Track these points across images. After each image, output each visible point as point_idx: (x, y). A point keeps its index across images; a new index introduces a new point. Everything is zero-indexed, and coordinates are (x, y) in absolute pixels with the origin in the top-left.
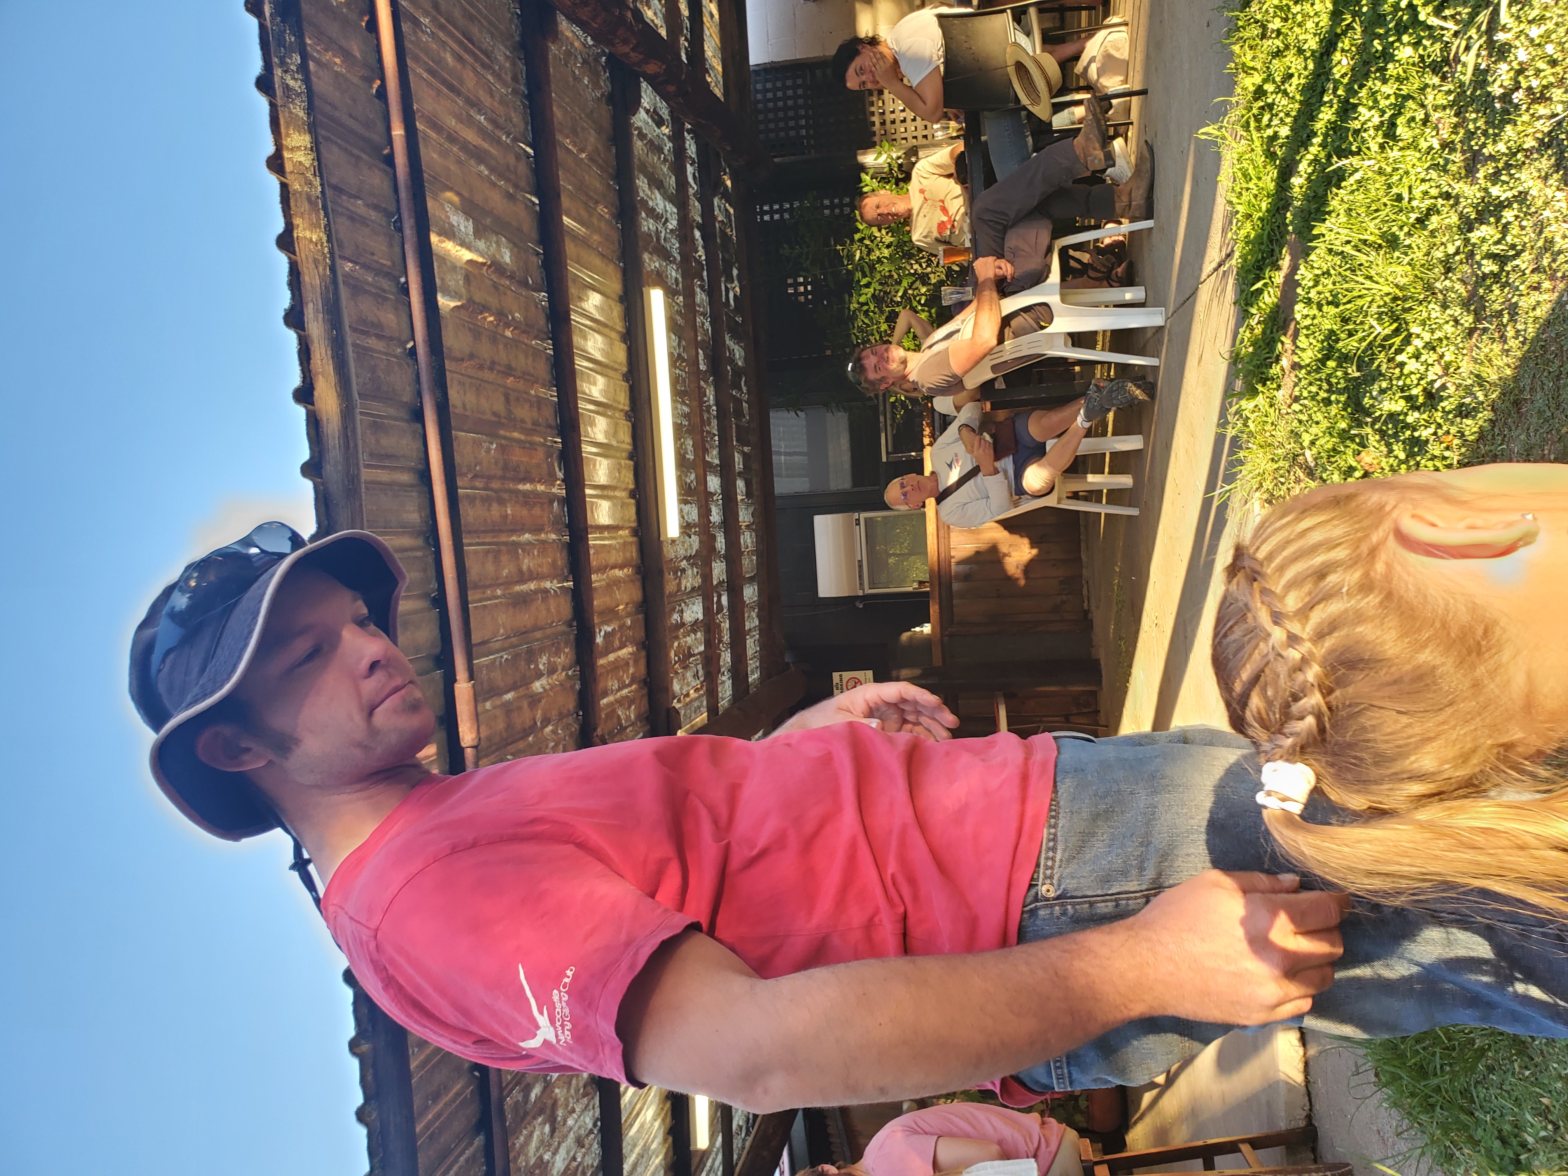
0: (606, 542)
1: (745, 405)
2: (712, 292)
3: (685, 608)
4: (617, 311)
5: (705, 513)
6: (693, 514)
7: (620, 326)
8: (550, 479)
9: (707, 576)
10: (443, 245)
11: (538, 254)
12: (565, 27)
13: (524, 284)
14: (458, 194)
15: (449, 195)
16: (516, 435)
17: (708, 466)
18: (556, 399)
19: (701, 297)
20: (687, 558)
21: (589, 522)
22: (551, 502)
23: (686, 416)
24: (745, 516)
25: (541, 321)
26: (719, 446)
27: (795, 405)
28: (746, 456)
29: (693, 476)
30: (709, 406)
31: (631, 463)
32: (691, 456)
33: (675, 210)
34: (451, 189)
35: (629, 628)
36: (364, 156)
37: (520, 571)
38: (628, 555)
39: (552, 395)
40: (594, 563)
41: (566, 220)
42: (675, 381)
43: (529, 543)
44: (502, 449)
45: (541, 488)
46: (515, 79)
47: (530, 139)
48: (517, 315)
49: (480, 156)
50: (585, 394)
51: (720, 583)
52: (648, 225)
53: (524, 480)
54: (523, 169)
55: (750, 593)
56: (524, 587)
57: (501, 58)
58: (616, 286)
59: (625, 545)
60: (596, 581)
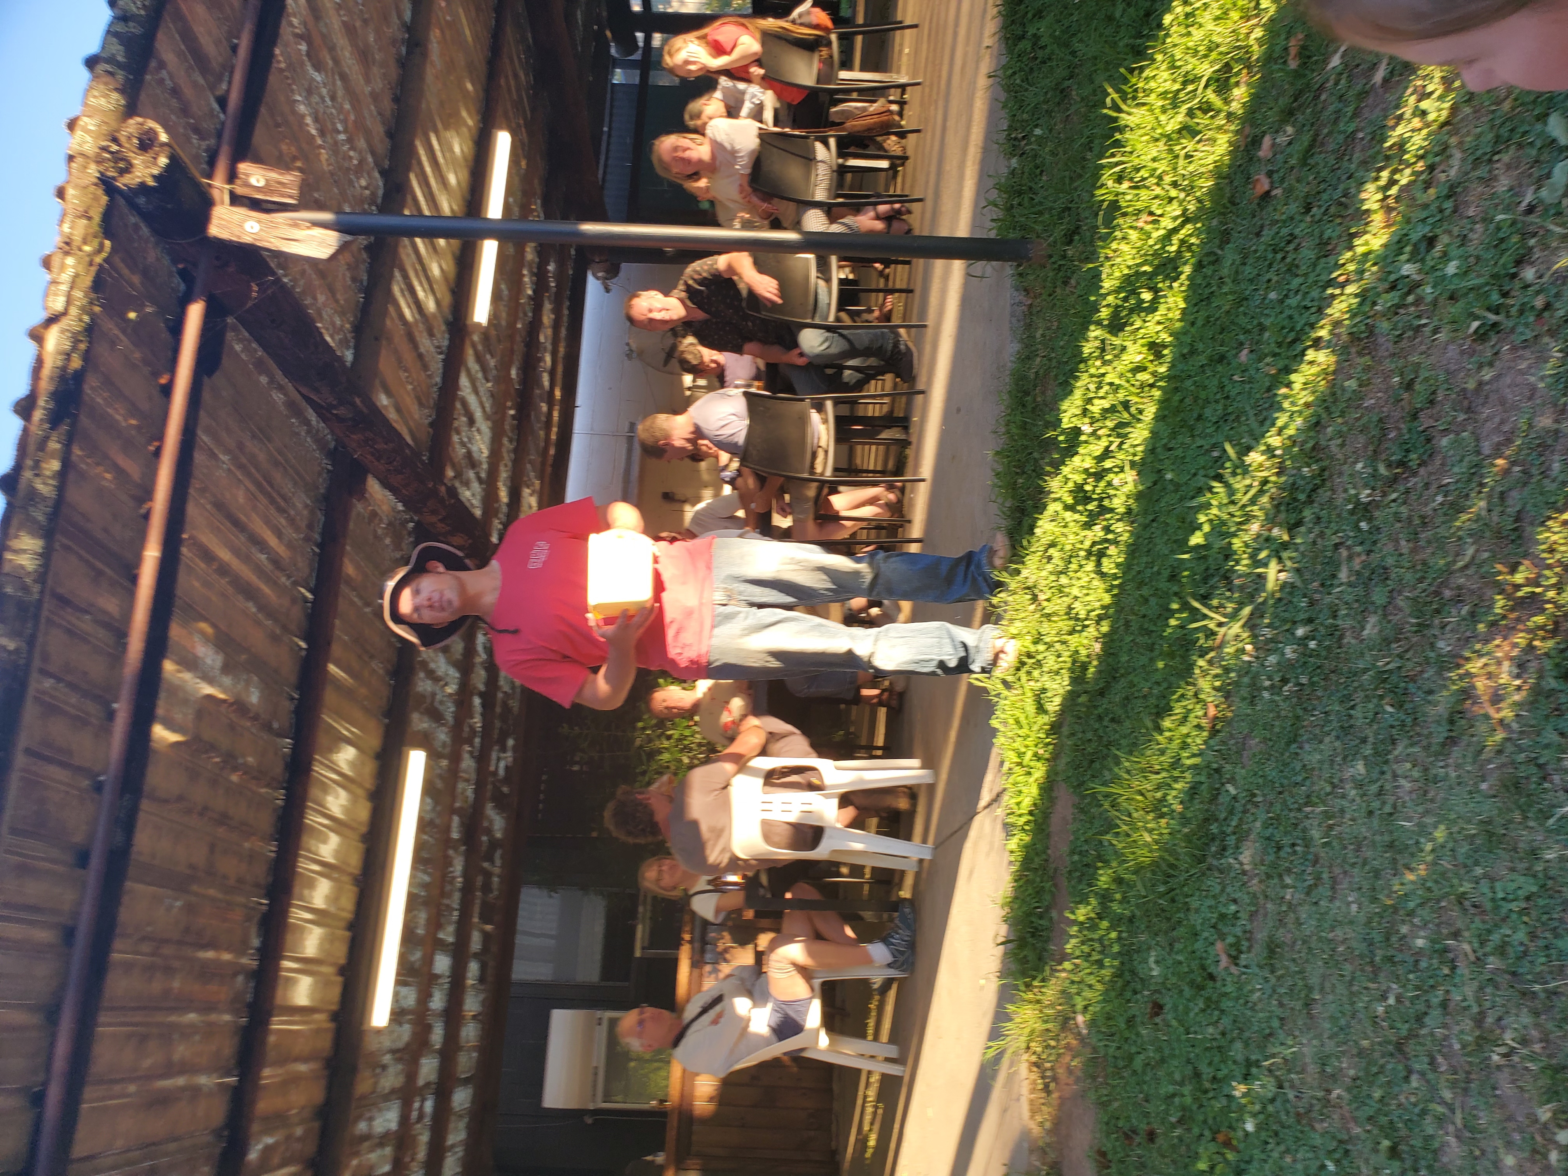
0: (294, 1028)
1: (496, 880)
2: (482, 759)
3: (376, 1115)
4: (370, 768)
5: (425, 996)
6: (410, 997)
7: (369, 783)
8: (241, 948)
9: (411, 1075)
10: (180, 675)
11: (293, 699)
12: (373, 486)
13: (267, 727)
14: (214, 625)
15: (204, 626)
16: (212, 892)
17: (440, 945)
18: (273, 855)
19: (468, 763)
20: (393, 1051)
21: (279, 1000)
22: (235, 975)
23: (424, 886)
24: (472, 1004)
25: (278, 769)
26: (457, 922)
27: (551, 883)
28: (486, 936)
29: (419, 955)
30: (454, 878)
31: (348, 934)
32: (420, 931)
33: (457, 675)
34: (205, 619)
35: (299, 1140)
36: (108, 571)
37: (169, 1062)
38: (319, 1045)
39: (270, 849)
40: (270, 1054)
41: (332, 668)
42: (419, 848)
43: (192, 1025)
44: (190, 909)
45: (227, 956)
46: (310, 527)
47: (312, 584)
48: (250, 759)
49: (249, 592)
50: (310, 851)
51: (428, 1084)
52: (423, 685)
53: (207, 947)
54: (297, 614)
55: (461, 1098)
56: (169, 1083)
57: (299, 505)
58: (375, 742)
59: (318, 1031)
60: (267, 1078)
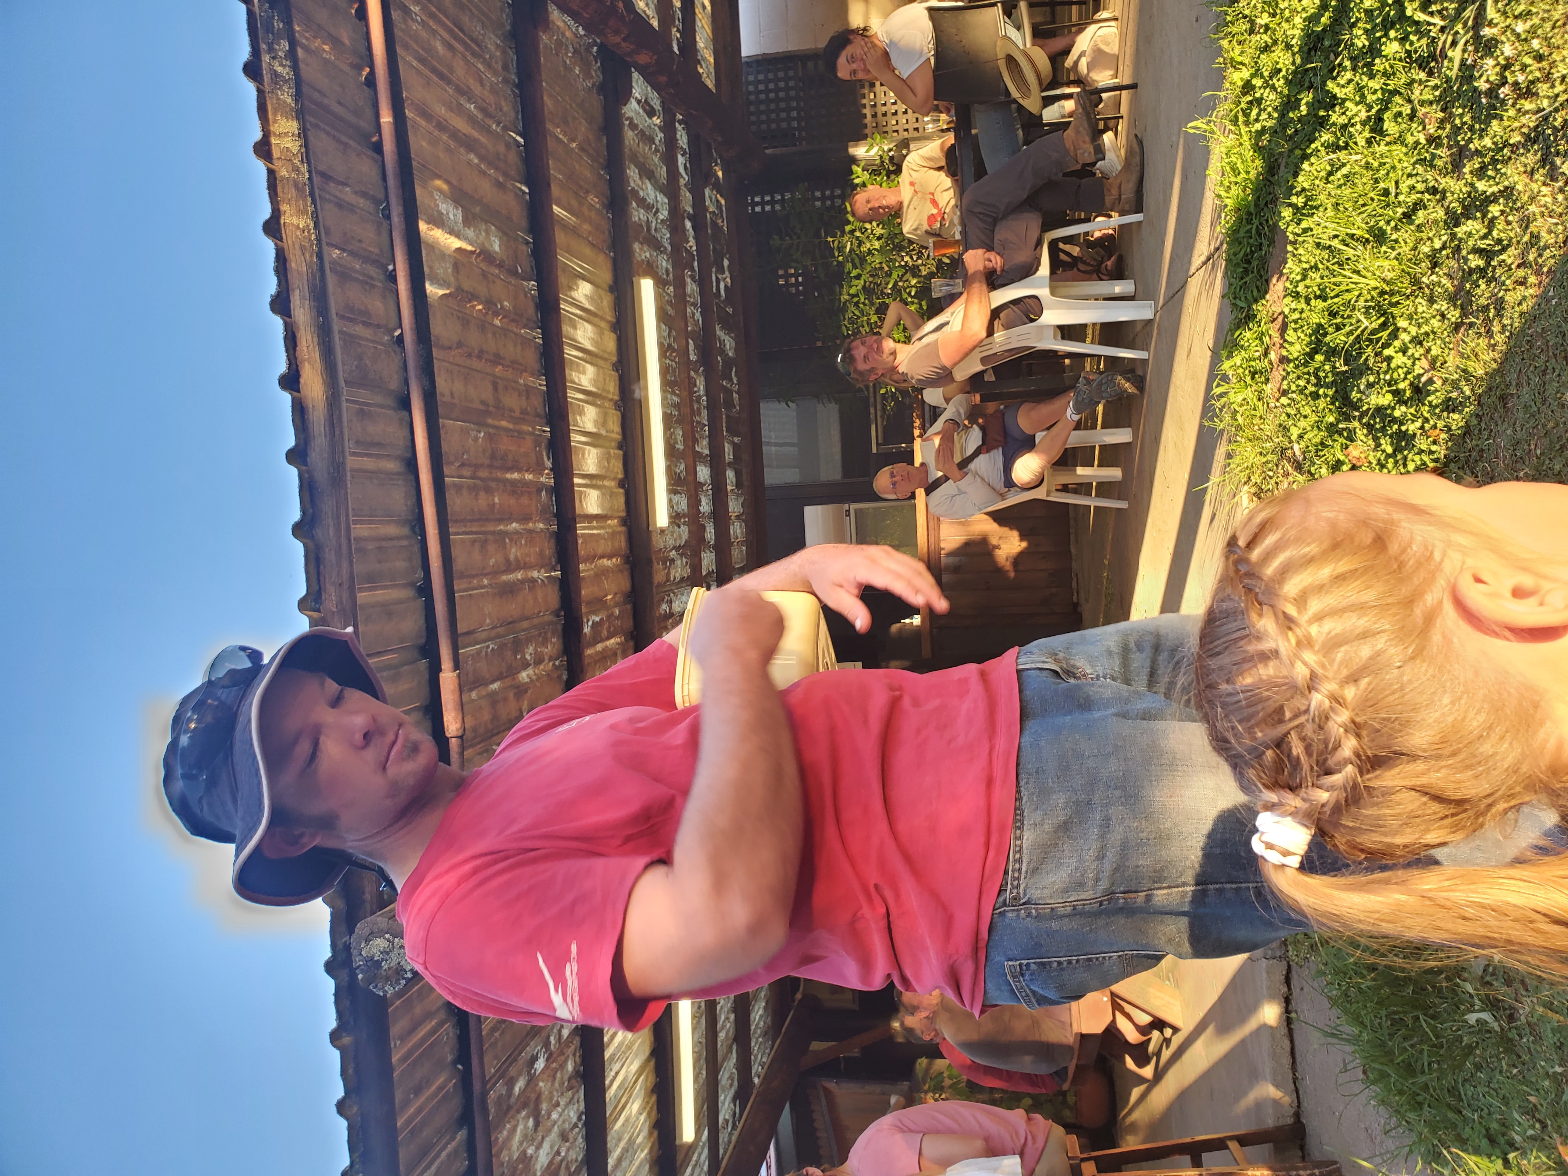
0: (595, 532)
1: (735, 396)
2: (703, 282)
3: (674, 599)
4: (607, 301)
5: (695, 503)
6: (683, 504)
7: (610, 316)
8: (539, 468)
9: (695, 566)
10: (432, 233)
11: (528, 243)
12: (556, 15)
13: (513, 273)
14: (447, 182)
15: (438, 183)
16: (504, 423)
17: (698, 456)
18: (545, 388)
19: (691, 287)
20: (677, 548)
21: (578, 512)
22: (539, 491)
23: (676, 406)
24: (734, 506)
25: (531, 310)
26: (709, 436)
27: (784, 396)
28: (735, 446)
29: (682, 467)
30: (700, 397)
31: (621, 452)
32: (680, 446)
33: (666, 201)
34: (440, 177)
35: (617, 618)
36: (351, 143)
37: (508, 560)
38: (617, 544)
39: (541, 384)
40: (582, 553)
41: (556, 209)
42: (665, 371)
43: (517, 532)
44: (490, 437)
45: (529, 477)
46: (505, 67)
47: (520, 128)
48: (506, 303)
49: (470, 145)
50: (574, 383)
51: (710, 573)
52: (638, 215)
53: (511, 469)
54: (513, 158)
56: (511, 577)
57: (492, 48)
58: (606, 276)
59: (613, 535)
60: (584, 571)
